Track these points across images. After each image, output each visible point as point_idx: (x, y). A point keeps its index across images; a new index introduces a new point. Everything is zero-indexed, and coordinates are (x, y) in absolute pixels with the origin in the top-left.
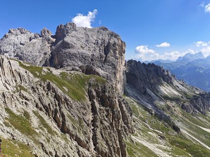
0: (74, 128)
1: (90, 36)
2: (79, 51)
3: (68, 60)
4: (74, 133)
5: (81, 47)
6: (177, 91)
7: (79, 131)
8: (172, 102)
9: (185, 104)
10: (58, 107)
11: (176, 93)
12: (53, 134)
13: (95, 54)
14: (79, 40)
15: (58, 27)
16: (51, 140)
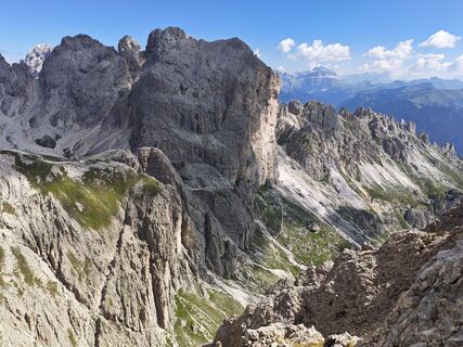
0: (73, 274)
1: (204, 62)
2: (174, 97)
3: (151, 115)
4: (70, 282)
5: (181, 87)
6: (411, 177)
7: (80, 280)
8: (384, 204)
9: (413, 210)
10: (55, 240)
11: (406, 181)
12: (31, 284)
13: (203, 104)
14: (179, 72)
15: (150, 35)
16: (25, 292)
